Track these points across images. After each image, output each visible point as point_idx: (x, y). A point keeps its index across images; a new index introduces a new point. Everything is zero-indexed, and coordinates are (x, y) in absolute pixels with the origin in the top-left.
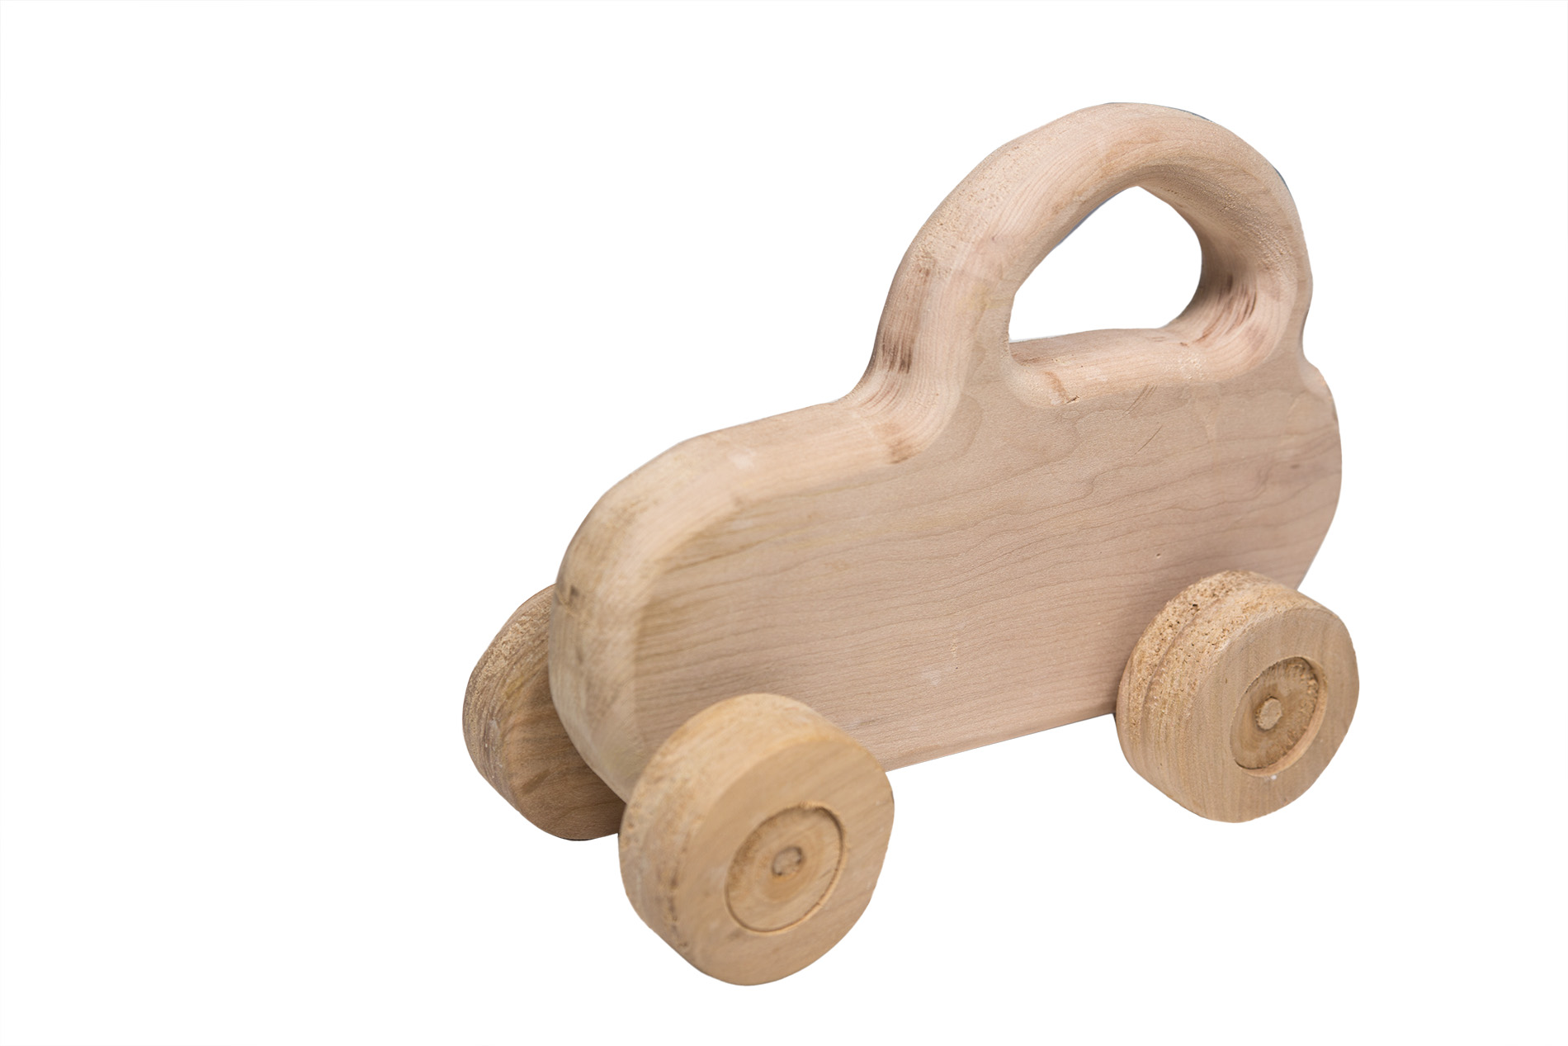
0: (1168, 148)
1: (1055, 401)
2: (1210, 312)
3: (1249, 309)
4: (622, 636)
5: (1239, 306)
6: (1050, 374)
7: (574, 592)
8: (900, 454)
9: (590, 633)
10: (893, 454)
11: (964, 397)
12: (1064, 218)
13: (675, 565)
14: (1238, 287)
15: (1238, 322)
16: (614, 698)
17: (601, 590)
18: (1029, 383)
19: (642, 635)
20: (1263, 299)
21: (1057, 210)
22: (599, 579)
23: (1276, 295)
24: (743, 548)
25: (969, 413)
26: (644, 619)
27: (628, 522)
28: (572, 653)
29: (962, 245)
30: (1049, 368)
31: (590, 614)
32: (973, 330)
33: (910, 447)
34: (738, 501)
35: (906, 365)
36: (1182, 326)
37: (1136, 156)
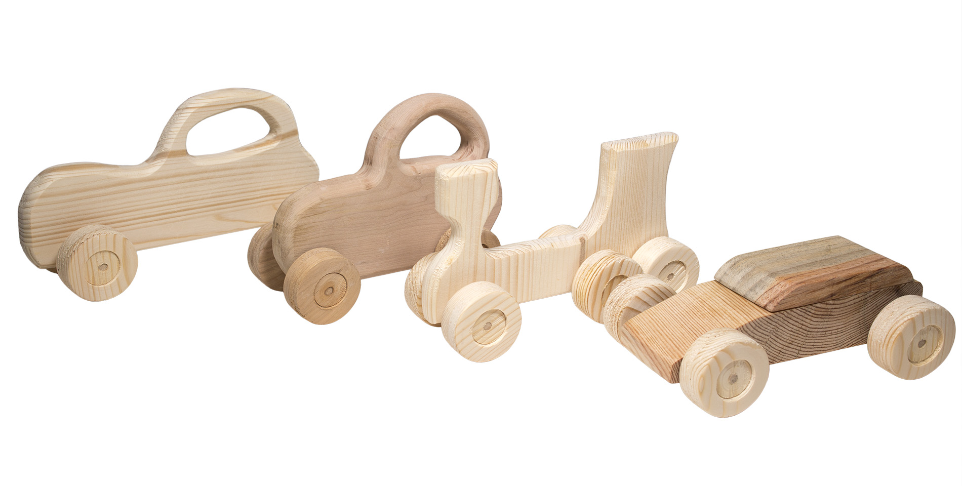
0: (443, 105)
1: (414, 174)
2: (463, 151)
3: (472, 150)
4: (290, 235)
5: (469, 150)
6: (413, 167)
7: (277, 224)
8: (368, 187)
9: (281, 235)
10: (367, 187)
11: (386, 172)
12: (413, 124)
13: (304, 216)
14: (469, 145)
15: (469, 154)
16: (288, 253)
17: (284, 223)
18: (407, 169)
19: (295, 235)
20: (475, 147)
21: (411, 121)
22: (283, 221)
23: (479, 146)
24: (323, 212)
25: (388, 176)
26: (295, 231)
27: (291, 205)
28: (277, 241)
29: (385, 130)
30: (413, 165)
31: (281, 230)
32: (388, 154)
33: (371, 186)
34: (322, 199)
35: (371, 163)
36: (455, 155)
37: (434, 107)
